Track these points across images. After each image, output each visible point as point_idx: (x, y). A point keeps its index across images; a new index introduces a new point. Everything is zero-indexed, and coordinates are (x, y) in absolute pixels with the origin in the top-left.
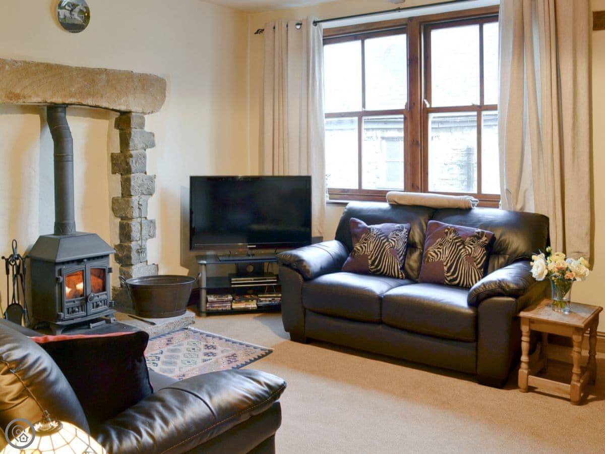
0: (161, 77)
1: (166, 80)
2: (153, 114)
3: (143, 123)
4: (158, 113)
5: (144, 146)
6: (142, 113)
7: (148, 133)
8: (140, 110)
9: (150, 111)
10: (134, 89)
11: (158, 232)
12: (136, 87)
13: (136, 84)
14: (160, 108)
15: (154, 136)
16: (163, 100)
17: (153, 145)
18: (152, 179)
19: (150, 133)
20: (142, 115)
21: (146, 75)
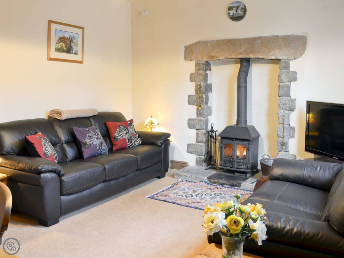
0: (302, 35)
1: (307, 36)
2: (295, 60)
3: (288, 66)
4: (299, 59)
5: (289, 80)
6: (288, 59)
7: (292, 72)
8: (286, 58)
9: (293, 58)
10: (279, 46)
11: (296, 135)
12: (281, 44)
13: (281, 42)
14: (301, 56)
15: (296, 74)
16: (304, 50)
17: (295, 80)
18: (294, 101)
19: (294, 72)
20: (287, 61)
21: (289, 36)
